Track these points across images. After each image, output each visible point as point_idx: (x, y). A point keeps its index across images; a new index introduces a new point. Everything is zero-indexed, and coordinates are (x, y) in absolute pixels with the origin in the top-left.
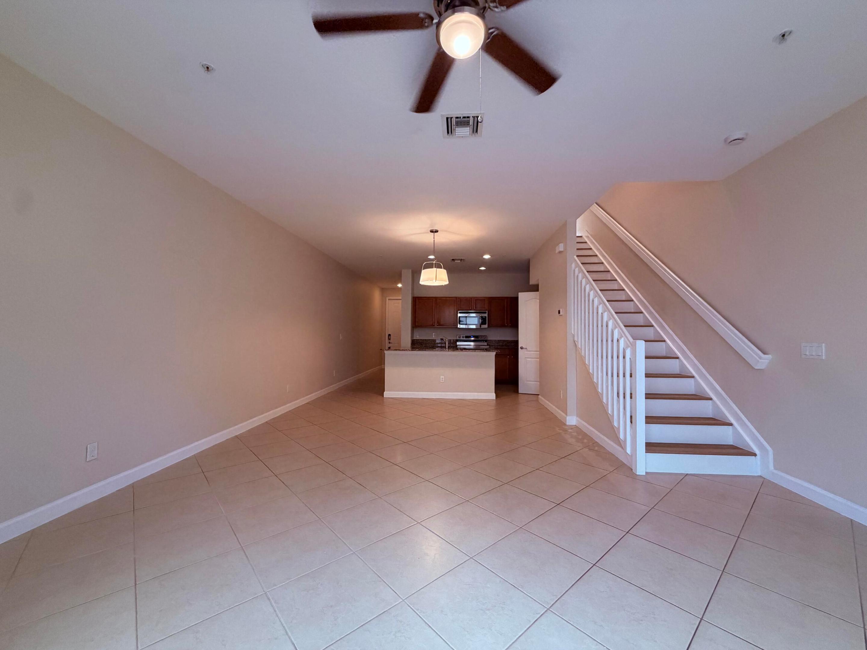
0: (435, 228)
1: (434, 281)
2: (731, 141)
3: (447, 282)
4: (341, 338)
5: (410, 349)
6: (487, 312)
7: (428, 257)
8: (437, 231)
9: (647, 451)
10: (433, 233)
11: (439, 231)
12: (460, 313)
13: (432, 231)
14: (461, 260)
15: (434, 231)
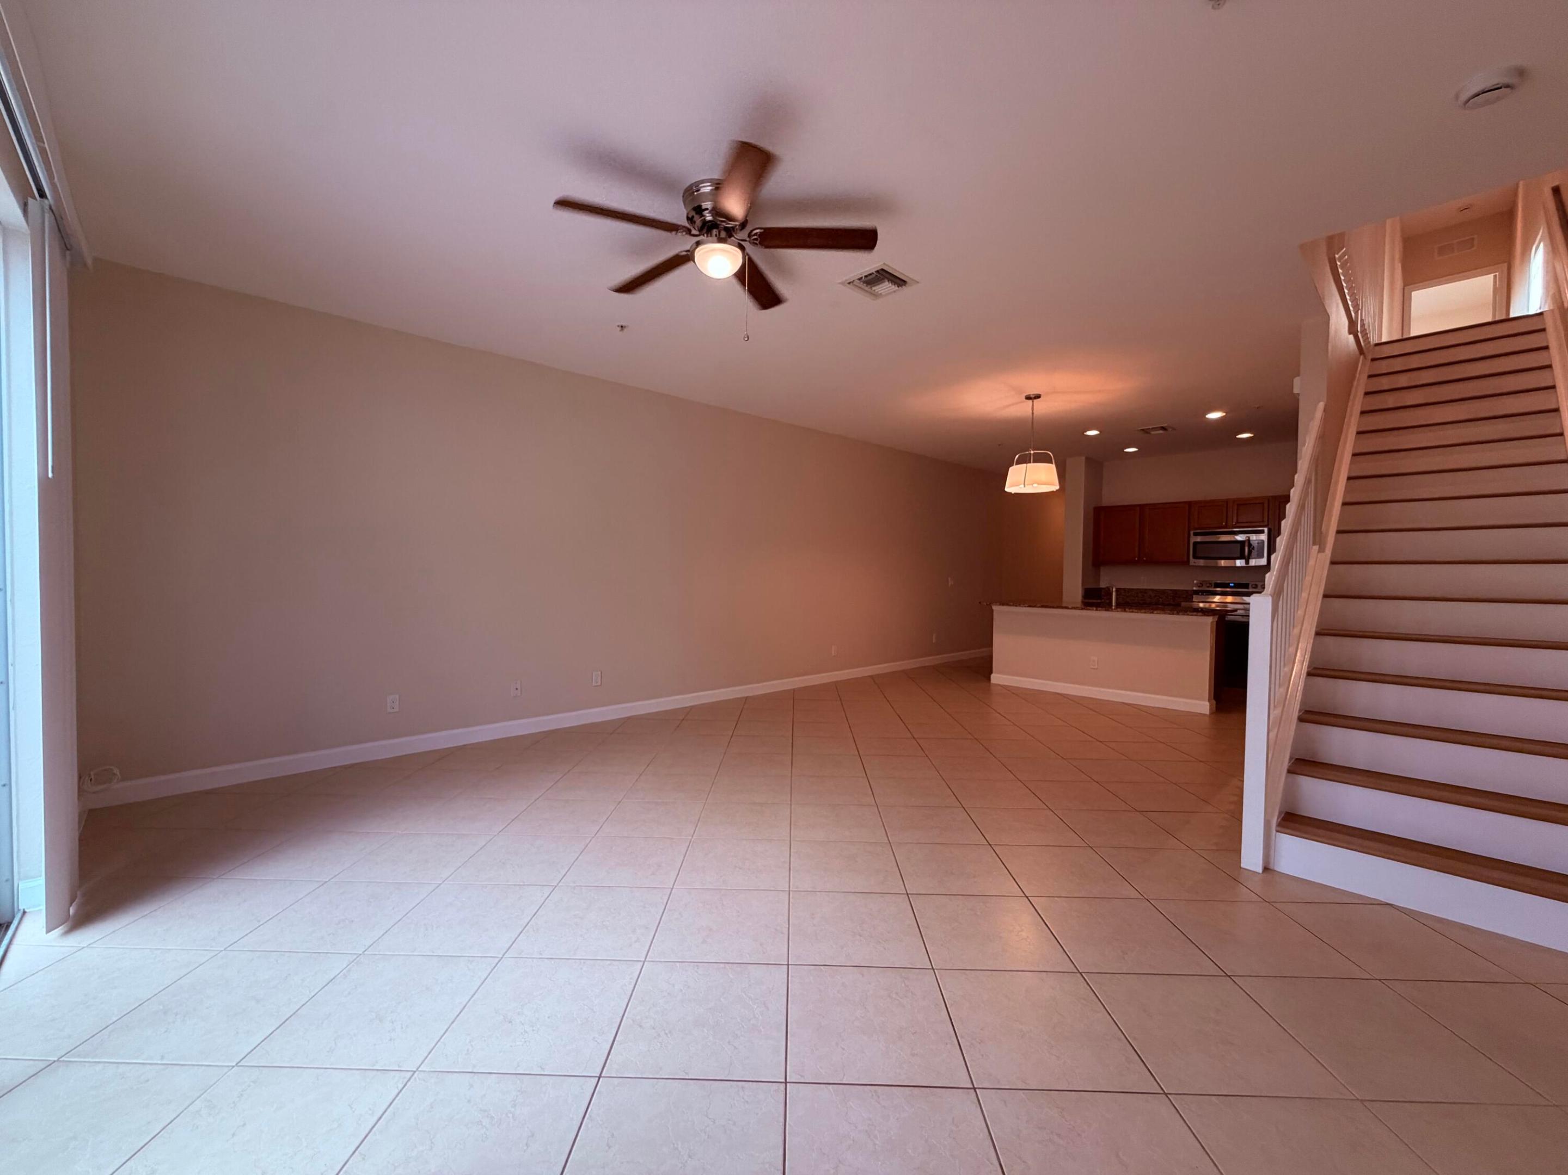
0: (1032, 392)
1: (1022, 486)
2: (1469, 100)
3: (1055, 487)
4: (951, 583)
5: (1079, 605)
6: (1266, 530)
7: (1085, 433)
8: (1038, 397)
9: (1279, 829)
10: (1031, 401)
11: (1042, 397)
12: (1196, 534)
13: (1028, 398)
14: (1163, 428)
15: (1032, 396)
